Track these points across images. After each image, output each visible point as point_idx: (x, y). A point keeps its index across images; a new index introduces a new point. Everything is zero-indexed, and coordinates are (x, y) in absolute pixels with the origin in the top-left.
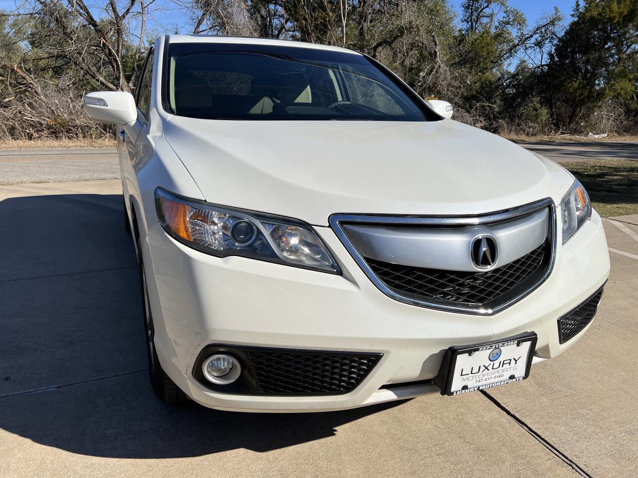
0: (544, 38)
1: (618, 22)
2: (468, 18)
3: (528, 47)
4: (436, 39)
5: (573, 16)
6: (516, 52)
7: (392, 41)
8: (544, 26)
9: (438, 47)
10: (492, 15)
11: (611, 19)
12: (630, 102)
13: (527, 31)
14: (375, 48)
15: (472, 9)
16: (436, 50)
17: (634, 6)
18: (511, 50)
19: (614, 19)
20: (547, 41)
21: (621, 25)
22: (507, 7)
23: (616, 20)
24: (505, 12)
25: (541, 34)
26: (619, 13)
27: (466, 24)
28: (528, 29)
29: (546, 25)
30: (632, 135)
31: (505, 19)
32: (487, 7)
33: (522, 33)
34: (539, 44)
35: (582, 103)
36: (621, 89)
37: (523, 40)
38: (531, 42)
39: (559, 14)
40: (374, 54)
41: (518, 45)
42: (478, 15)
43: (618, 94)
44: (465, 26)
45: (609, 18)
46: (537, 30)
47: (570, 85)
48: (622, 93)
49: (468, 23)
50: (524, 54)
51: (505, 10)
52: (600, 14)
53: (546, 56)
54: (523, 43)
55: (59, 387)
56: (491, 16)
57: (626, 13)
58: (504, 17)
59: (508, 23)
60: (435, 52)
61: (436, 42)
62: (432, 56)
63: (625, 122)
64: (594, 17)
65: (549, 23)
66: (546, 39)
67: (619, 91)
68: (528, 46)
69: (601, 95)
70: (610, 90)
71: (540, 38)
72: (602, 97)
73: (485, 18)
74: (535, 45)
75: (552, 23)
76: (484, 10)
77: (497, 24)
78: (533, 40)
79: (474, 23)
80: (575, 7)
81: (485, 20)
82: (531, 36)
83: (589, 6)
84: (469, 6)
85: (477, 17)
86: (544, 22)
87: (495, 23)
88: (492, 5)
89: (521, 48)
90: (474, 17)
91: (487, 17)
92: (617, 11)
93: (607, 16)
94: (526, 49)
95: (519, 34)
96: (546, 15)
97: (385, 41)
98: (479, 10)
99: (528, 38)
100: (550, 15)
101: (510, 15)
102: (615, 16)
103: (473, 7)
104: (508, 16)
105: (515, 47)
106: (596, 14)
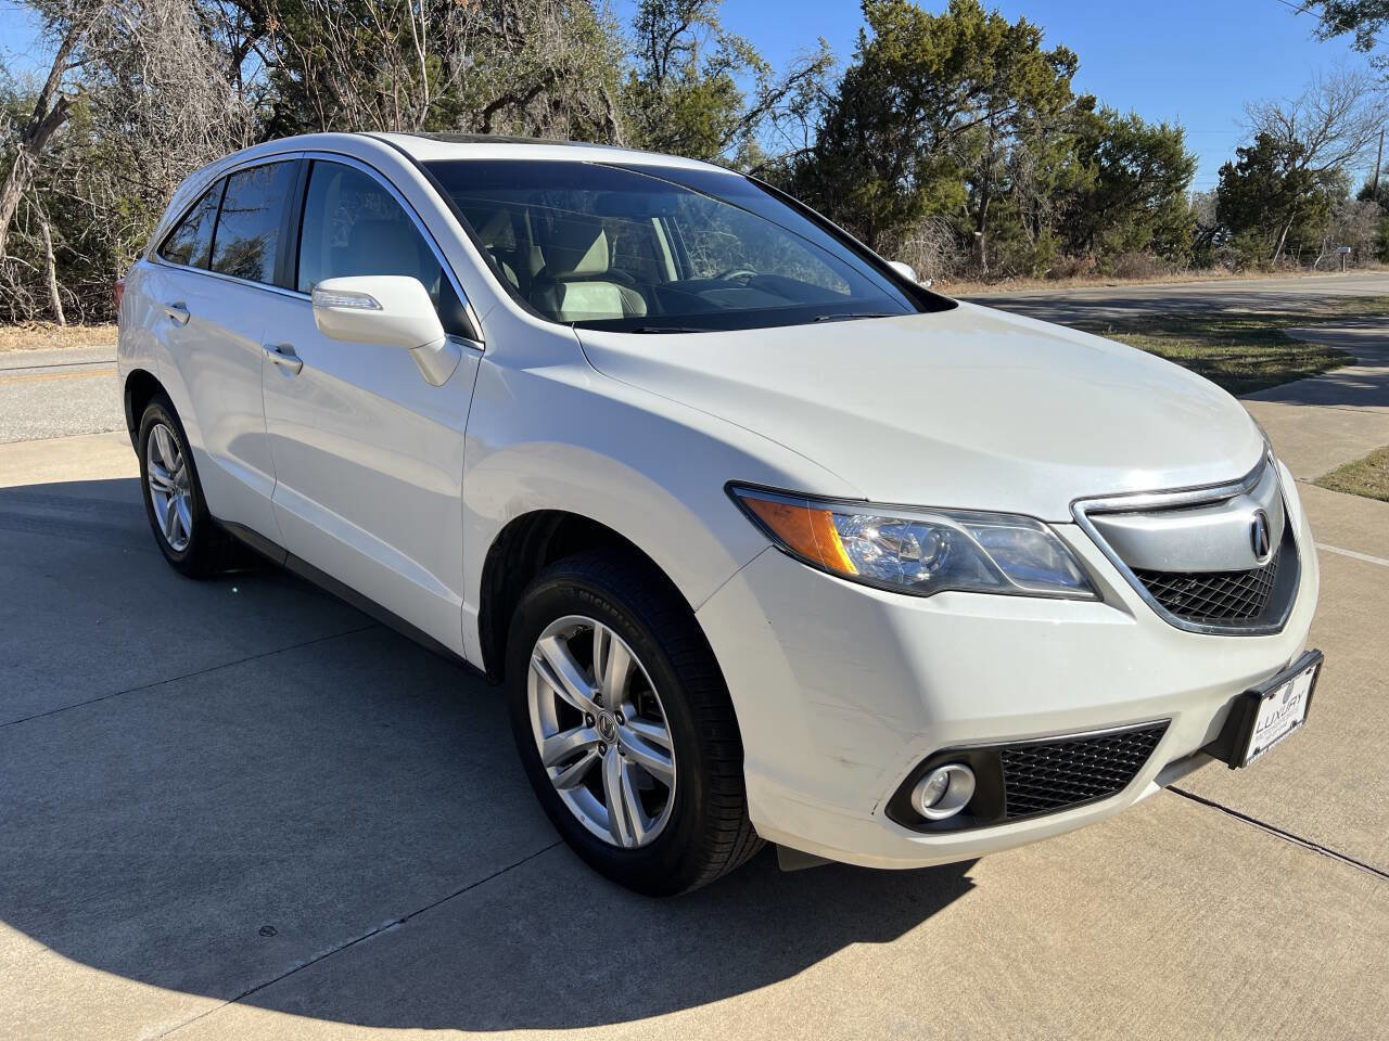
0: (807, 99)
1: (938, 72)
2: (647, 51)
3: (778, 115)
4: (608, 95)
5: (855, 56)
6: (757, 123)
7: (526, 98)
8: (803, 75)
9: (612, 112)
10: (693, 45)
11: (925, 66)
12: (960, 219)
13: (775, 82)
14: (488, 113)
15: (652, 32)
16: (611, 117)
17: (959, 43)
18: (748, 120)
19: (931, 67)
20: (812, 104)
21: (943, 78)
22: (721, 31)
23: (935, 67)
24: (719, 42)
25: (802, 89)
26: (939, 55)
27: (644, 62)
28: (775, 79)
29: (806, 73)
30: (969, 281)
31: (719, 56)
32: (683, 28)
33: (766, 86)
34: (799, 110)
35: (884, 223)
36: (946, 197)
37: (768, 101)
38: (782, 104)
39: (827, 52)
40: (487, 124)
41: (759, 110)
42: (668, 44)
43: (942, 205)
44: (643, 66)
45: (921, 64)
46: (791, 82)
47: (864, 190)
48: (949, 205)
49: (647, 59)
50: (773, 128)
51: (718, 38)
52: (904, 56)
53: (812, 133)
54: (768, 107)
55: (402, 921)
56: (692, 48)
57: (949, 55)
58: (718, 52)
59: (728, 64)
60: (609, 121)
61: (607, 101)
62: (602, 130)
63: (956, 259)
64: (894, 61)
65: (811, 70)
66: (811, 99)
67: (943, 201)
68: (778, 112)
69: (914, 210)
70: (929, 200)
71: (799, 99)
72: (918, 213)
73: (681, 51)
74: (793, 111)
75: (817, 68)
76: (678, 36)
77: (707, 66)
78: (786, 101)
79: (661, 62)
80: (859, 41)
81: (680, 56)
82: (782, 94)
83: (884, 40)
84: (647, 24)
85: (666, 50)
86: (802, 67)
87: (702, 63)
88: (693, 26)
89: (766, 116)
90: (659, 48)
91: (684, 49)
92: (933, 51)
93: (918, 61)
94: (775, 118)
95: (760, 89)
96: (806, 54)
97: (512, 98)
98: (669, 34)
99: (776, 97)
100: (813, 53)
101: (730, 48)
102: (931, 61)
103: (655, 29)
104: (726, 50)
105: (754, 114)
106: (897, 55)
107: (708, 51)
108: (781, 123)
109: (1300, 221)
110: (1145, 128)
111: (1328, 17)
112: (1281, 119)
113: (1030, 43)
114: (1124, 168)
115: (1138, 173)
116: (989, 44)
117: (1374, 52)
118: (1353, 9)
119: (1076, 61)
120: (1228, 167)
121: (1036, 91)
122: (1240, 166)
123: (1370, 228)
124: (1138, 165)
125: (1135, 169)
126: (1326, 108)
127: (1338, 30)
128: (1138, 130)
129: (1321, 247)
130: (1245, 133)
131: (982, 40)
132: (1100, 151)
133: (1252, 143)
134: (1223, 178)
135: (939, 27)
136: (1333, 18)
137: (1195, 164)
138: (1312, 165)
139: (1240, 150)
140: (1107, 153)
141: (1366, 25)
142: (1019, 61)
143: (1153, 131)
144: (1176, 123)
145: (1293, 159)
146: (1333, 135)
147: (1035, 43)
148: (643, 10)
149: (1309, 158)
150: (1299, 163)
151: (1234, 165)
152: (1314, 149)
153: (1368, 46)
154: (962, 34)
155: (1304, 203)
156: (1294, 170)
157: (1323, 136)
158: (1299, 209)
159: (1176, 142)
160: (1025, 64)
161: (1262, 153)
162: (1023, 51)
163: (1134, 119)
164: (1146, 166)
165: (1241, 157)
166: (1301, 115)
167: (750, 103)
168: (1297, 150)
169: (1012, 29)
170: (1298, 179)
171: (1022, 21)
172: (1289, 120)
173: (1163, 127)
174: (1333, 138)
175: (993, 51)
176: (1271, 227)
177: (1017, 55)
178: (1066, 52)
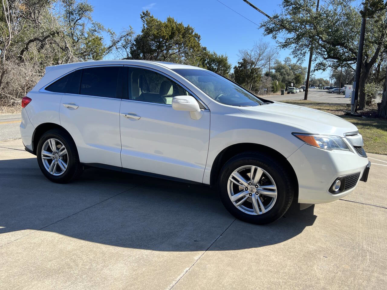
0: (127, 43)
1: (167, 38)
5: (141, 32)
6: (111, 50)
8: (125, 36)
13: (116, 38)
14: (28, 44)
16: (68, 46)
17: (172, 31)
18: (108, 49)
20: (129, 45)
25: (125, 40)
31: (92, 28)
32: (80, 19)
33: (114, 39)
37: (114, 43)
38: (119, 45)
39: (132, 30)
41: (112, 46)
42: (75, 24)
46: (121, 38)
50: (117, 52)
51: (92, 23)
52: (157, 33)
54: (115, 45)
56: (83, 25)
59: (96, 31)
61: (65, 41)
64: (155, 35)
65: (127, 35)
68: (118, 47)
71: (125, 43)
74: (123, 47)
75: (130, 35)
76: (78, 21)
77: (88, 31)
81: (79, 27)
82: (119, 41)
83: (150, 28)
84: (67, 17)
86: (124, 34)
87: (86, 30)
88: (83, 19)
89: (114, 48)
90: (72, 24)
91: (80, 25)
92: (166, 33)
93: (162, 35)
94: (117, 49)
95: (112, 40)
96: (125, 30)
97: (38, 39)
98: (75, 20)
99: (117, 42)
100: (128, 30)
101: (96, 26)
102: (165, 35)
103: (70, 18)
104: (95, 27)
105: (110, 47)
106: (155, 33)
107: (88, 27)
108: (119, 50)
109: (255, 82)
110: (217, 56)
111: (266, 30)
112: (248, 55)
113: (191, 32)
114: (213, 67)
115: (216, 68)
116: (181, 32)
117: (277, 39)
118: (272, 29)
119: (200, 37)
120: (235, 67)
121: (193, 45)
122: (239, 67)
123: (270, 84)
124: (216, 66)
125: (216, 67)
126: (259, 52)
127: (269, 33)
128: (216, 56)
129: (259, 89)
130: (240, 58)
131: (179, 30)
132: (206, 62)
133: (241, 61)
134: (235, 70)
135: (166, 26)
136: (267, 31)
137: (231, 66)
138: (257, 67)
139: (239, 63)
140: (208, 62)
141: (274, 33)
142: (188, 37)
143: (219, 57)
144: (225, 55)
145: (252, 65)
146: (261, 59)
147: (192, 32)
148: (65, 12)
149: (256, 65)
150: (253, 67)
151: (237, 66)
152: (257, 63)
153: (275, 38)
154: (173, 28)
155: (256, 77)
156: (252, 68)
157: (258, 59)
158: (254, 79)
159: (226, 60)
160: (190, 38)
161: (244, 64)
162: (189, 34)
163: (214, 54)
164: (218, 66)
165: (239, 64)
166: (253, 53)
167: (109, 44)
168: (253, 63)
169: (186, 27)
170: (254, 71)
171: (189, 26)
172: (250, 55)
173: (222, 56)
174: (261, 60)
175: (182, 33)
176: (248, 83)
177: (187, 35)
178: (197, 34)
